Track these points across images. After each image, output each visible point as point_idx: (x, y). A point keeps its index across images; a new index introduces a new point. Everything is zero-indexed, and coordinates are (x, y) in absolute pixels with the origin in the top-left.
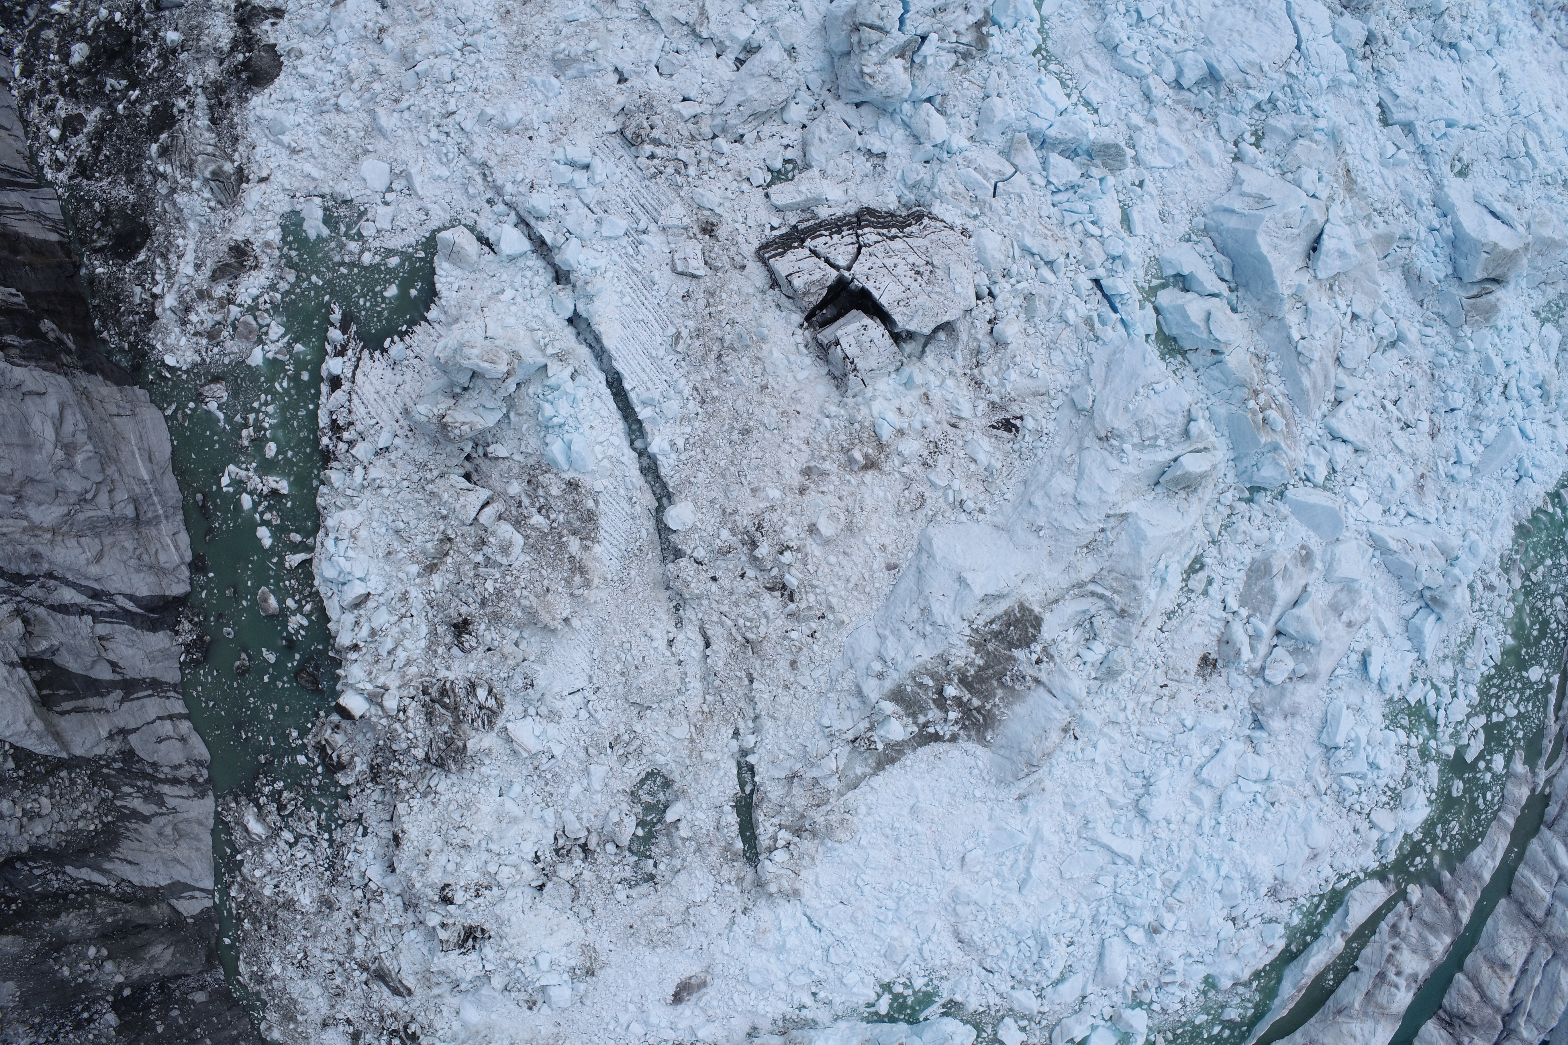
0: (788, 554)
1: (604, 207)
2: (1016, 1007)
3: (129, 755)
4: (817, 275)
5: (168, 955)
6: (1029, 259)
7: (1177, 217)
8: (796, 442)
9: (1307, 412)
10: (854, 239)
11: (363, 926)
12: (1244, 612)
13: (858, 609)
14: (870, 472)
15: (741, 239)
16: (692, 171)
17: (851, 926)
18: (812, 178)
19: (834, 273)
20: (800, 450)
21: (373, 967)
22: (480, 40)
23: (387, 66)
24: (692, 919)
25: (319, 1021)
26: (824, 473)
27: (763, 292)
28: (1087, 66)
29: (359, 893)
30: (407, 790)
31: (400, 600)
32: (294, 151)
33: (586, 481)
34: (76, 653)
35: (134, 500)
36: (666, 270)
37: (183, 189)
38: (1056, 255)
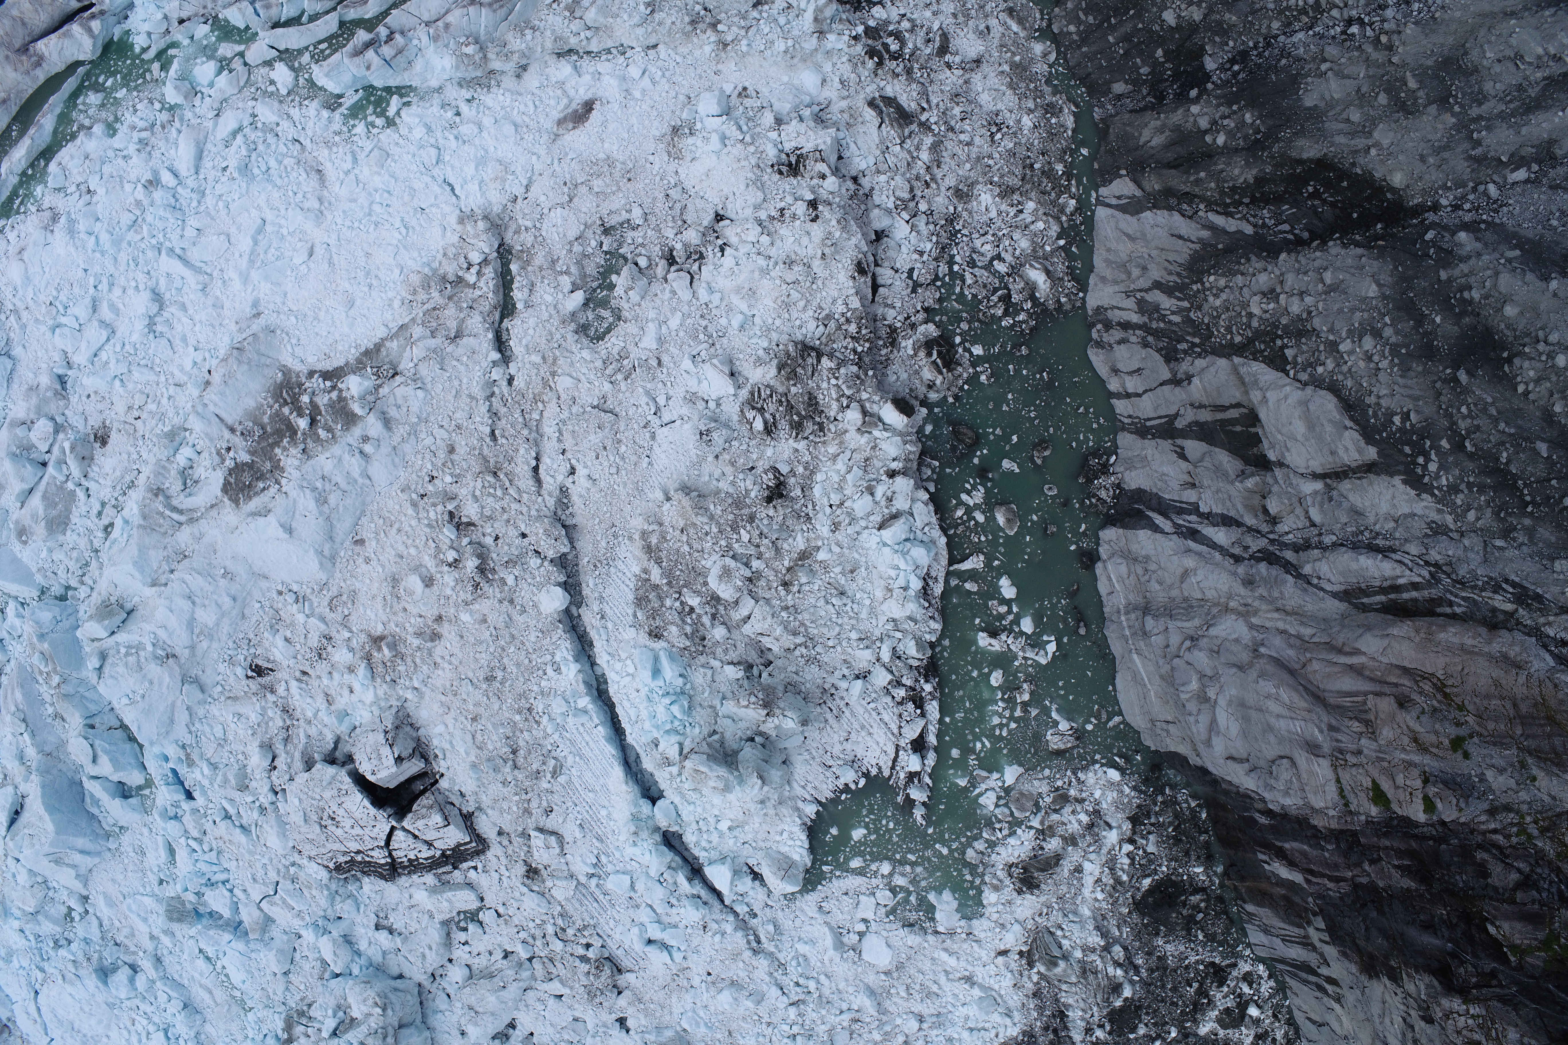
0: (450, 560)
1: (633, 903)
2: (276, 104)
3: (1170, 356)
4: (420, 824)
5: (1146, 135)
6: (244, 822)
7: (131, 850)
8: (446, 665)
9: (21, 667)
10: (394, 854)
11: (922, 172)
12: (70, 485)
13: (390, 503)
14: (378, 633)
15: (503, 860)
16: (550, 930)
17: (416, 187)
18: (440, 913)
19: (405, 824)
20: (443, 658)
21: (914, 127)
24: (566, 190)
25: (984, 66)
26: (419, 634)
27: (479, 809)
29: (923, 206)
30: (848, 321)
31: (840, 523)
32: (969, 980)
33: (643, 638)
34: (1218, 471)
35: (1145, 634)
36: (568, 838)
37: (1094, 950)
38: (223, 825)
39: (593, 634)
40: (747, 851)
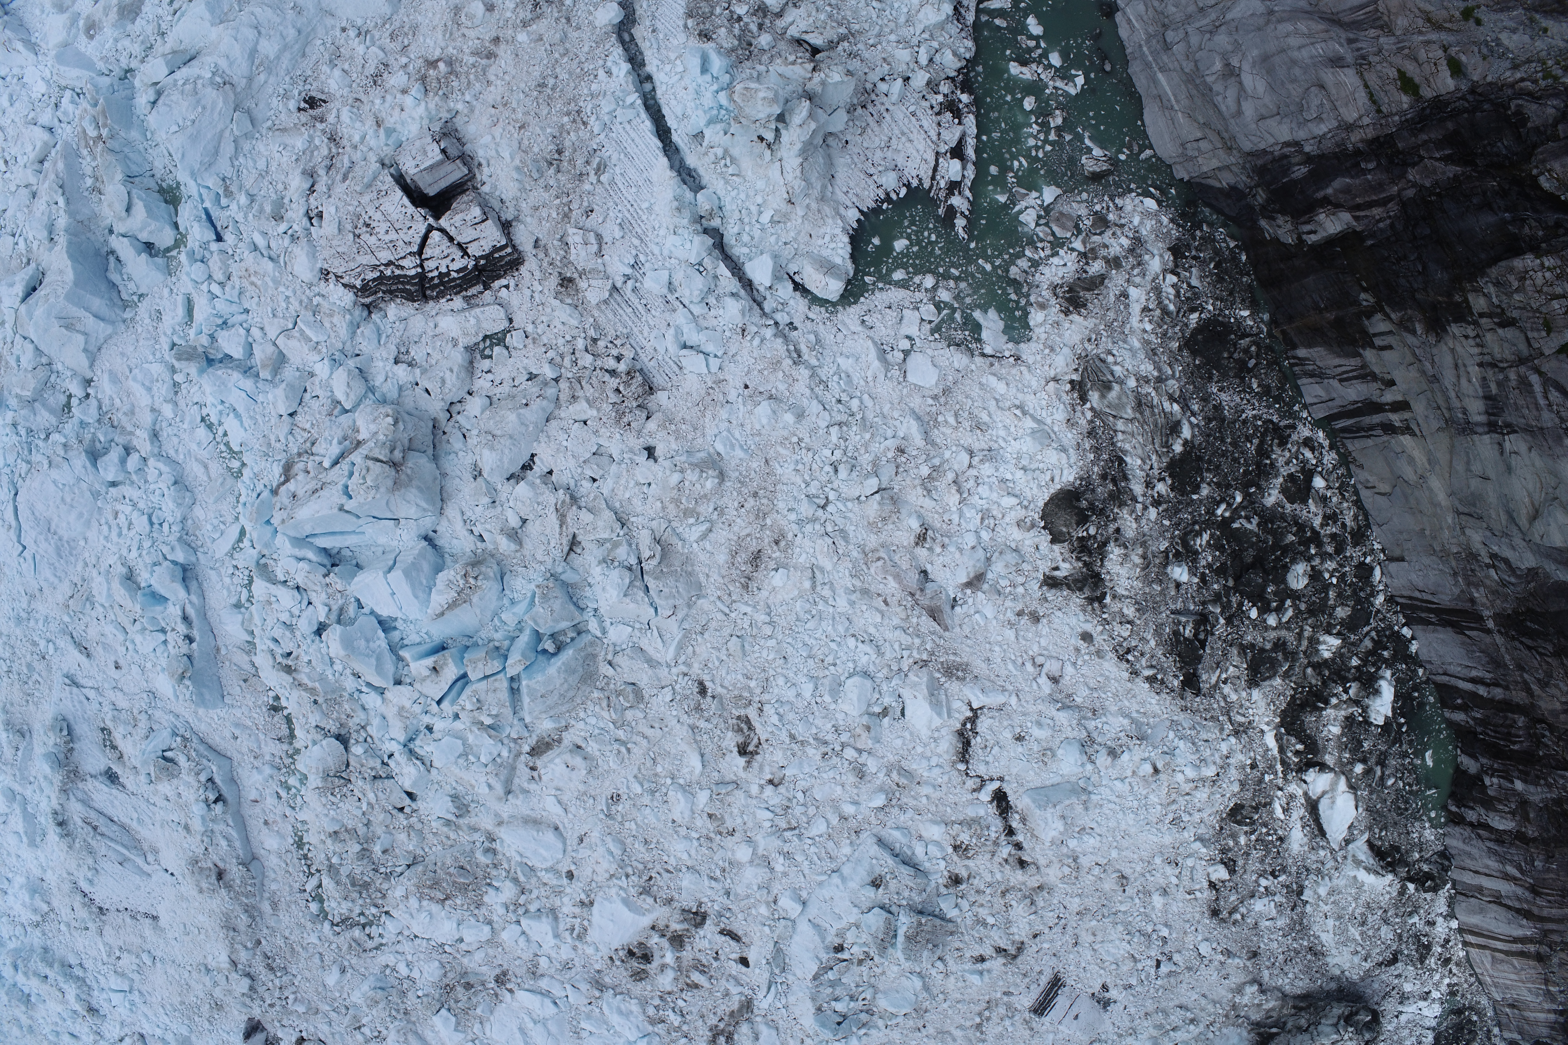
1: (669, 306)
4: (458, 218)
6: (273, 252)
7: (147, 316)
8: (498, 82)
9: (67, 146)
10: (426, 264)
14: (436, 57)
15: (538, 275)
16: (580, 344)
18: (465, 334)
19: (444, 223)
20: (496, 75)
22: (806, 509)
23: (915, 497)
26: (474, 53)
27: (517, 218)
28: (206, 467)
32: (1017, 407)
33: (693, 41)
35: (1167, 47)
36: (607, 238)
37: (1148, 382)
38: (250, 258)
39: (644, 46)
40: (788, 252)
